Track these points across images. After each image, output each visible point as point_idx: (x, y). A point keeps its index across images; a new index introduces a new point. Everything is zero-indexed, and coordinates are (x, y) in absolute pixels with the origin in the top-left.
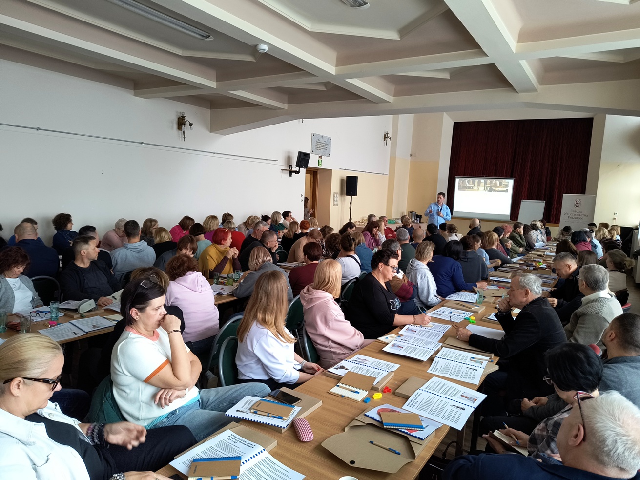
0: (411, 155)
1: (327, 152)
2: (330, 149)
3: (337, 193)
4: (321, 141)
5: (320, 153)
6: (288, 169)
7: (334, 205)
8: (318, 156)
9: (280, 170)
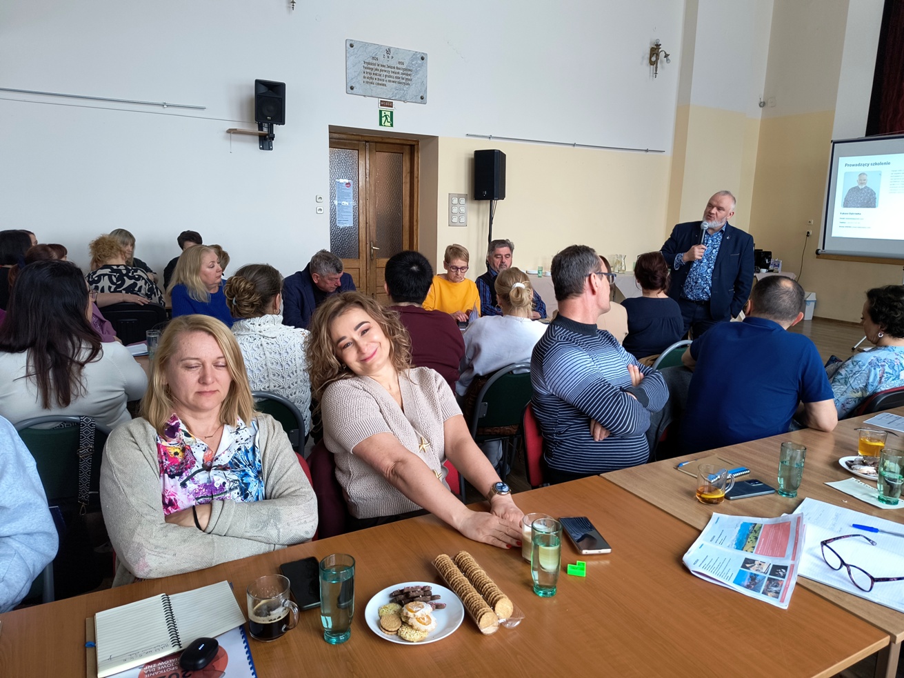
0: (762, 105)
1: (412, 90)
2: (423, 84)
3: (459, 196)
4: (382, 60)
5: (387, 92)
6: (256, 130)
7: (451, 224)
8: (377, 101)
9: (224, 134)
